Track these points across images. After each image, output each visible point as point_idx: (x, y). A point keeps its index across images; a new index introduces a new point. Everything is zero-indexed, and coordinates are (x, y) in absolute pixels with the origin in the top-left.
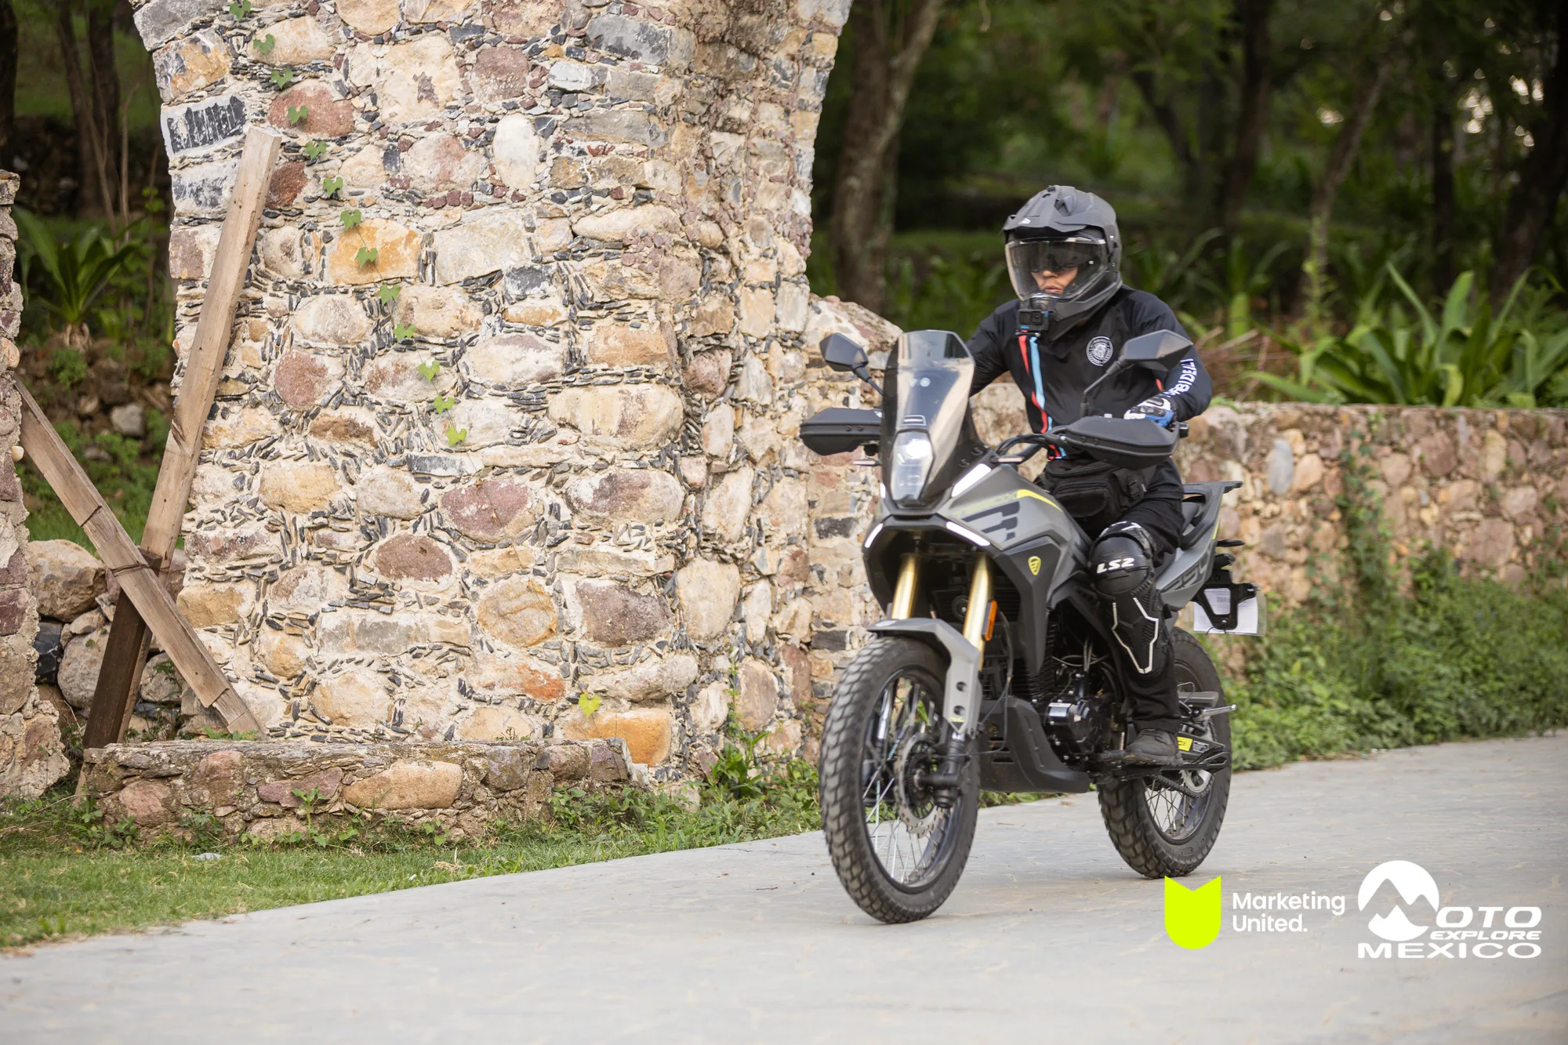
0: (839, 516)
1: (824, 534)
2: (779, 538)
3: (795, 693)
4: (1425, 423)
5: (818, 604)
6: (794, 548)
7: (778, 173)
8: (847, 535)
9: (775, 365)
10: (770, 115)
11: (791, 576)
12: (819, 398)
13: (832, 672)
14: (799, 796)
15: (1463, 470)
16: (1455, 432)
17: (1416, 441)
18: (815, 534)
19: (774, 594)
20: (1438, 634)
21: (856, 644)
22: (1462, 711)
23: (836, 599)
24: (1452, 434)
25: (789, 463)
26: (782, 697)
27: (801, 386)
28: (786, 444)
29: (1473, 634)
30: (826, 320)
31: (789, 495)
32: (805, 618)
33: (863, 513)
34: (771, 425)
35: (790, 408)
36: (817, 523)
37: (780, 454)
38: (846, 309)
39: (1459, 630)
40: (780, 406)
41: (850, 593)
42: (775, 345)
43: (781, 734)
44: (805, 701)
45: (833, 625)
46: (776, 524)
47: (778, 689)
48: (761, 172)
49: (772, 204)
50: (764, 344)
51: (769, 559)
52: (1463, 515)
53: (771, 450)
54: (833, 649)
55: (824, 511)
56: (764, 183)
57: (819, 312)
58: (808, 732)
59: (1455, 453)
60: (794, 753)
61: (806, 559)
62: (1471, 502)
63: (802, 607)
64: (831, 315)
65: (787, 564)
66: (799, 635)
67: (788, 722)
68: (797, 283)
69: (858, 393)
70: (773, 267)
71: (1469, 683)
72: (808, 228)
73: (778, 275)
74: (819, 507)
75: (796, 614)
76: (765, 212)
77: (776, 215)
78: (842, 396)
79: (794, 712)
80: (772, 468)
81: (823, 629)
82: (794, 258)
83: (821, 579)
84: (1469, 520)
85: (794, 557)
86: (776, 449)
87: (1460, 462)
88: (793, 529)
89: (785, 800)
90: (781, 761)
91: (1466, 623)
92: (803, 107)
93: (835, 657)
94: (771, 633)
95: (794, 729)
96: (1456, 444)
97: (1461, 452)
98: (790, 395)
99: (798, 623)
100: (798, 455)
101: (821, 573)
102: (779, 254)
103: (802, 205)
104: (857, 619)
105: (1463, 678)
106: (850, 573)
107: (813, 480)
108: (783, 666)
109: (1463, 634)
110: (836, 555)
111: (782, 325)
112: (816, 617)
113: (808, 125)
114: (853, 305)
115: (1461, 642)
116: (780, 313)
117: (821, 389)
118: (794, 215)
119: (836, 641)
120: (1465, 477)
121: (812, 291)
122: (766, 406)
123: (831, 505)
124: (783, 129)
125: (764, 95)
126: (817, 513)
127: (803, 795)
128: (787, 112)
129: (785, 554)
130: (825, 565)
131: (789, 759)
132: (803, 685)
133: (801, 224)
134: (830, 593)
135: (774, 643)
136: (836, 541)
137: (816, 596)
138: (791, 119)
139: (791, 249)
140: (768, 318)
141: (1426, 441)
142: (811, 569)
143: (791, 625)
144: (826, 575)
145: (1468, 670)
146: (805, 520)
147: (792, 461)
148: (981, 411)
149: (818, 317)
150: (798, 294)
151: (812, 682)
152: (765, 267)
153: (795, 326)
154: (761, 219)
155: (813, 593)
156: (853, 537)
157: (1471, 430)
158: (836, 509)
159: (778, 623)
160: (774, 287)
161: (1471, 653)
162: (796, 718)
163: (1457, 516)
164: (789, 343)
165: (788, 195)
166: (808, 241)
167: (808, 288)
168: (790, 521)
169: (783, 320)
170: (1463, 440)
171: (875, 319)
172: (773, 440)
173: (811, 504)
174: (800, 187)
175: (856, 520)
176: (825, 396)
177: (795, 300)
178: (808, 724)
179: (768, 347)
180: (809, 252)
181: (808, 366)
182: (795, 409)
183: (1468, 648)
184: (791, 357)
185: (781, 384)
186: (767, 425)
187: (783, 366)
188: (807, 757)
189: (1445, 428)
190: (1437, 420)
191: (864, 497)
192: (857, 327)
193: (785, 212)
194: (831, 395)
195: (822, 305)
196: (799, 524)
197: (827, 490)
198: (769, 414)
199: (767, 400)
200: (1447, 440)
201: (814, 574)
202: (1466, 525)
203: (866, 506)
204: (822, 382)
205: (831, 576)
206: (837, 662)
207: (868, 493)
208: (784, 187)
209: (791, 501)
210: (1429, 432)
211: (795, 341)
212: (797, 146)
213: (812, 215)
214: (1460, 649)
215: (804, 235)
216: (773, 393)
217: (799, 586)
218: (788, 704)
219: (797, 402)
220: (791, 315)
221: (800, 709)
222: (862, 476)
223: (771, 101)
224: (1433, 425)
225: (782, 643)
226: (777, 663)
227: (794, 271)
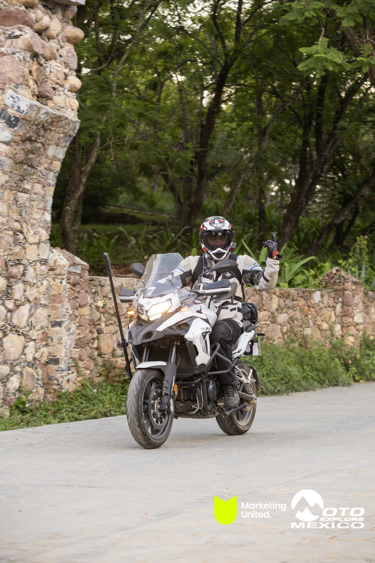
0: (58, 320)
1: (53, 326)
2: (38, 327)
3: (42, 379)
4: (252, 292)
5: (51, 349)
6: (43, 331)
7: (41, 206)
8: (61, 327)
9: (38, 270)
10: (38, 188)
11: (42, 340)
12: (52, 281)
13: (55, 372)
14: (43, 413)
15: (264, 308)
16: (262, 295)
17: (249, 298)
18: (50, 326)
19: (36, 346)
20: (255, 361)
21: (63, 362)
22: (262, 387)
23: (57, 348)
24: (261, 296)
25: (42, 302)
26: (38, 380)
27: (46, 277)
28: (41, 296)
29: (266, 362)
30: (55, 255)
31: (42, 313)
32: (46, 354)
33: (66, 319)
34: (36, 290)
35: (42, 284)
36: (51, 322)
37: (39, 299)
38: (62, 252)
39: (262, 360)
40: (39, 284)
41: (61, 346)
42: (38, 263)
43: (37, 392)
44: (46, 381)
45: (55, 356)
46: (37, 323)
47: (36, 377)
48: (35, 206)
49: (38, 217)
50: (34, 263)
51: (34, 334)
52: (264, 323)
53: (36, 298)
54: (55, 364)
55: (53, 319)
56: (35, 210)
57: (53, 253)
58: (47, 392)
59: (262, 302)
60: (42, 398)
61: (47, 334)
62: (267, 318)
63: (45, 350)
64: (57, 254)
65: (40, 336)
66: (44, 359)
67: (40, 388)
68: (46, 243)
69: (65, 279)
70: (38, 237)
71: (265, 377)
72: (50, 225)
73: (40, 239)
74: (52, 317)
75: (43, 353)
76: (36, 219)
77: (39, 220)
78: (60, 281)
79: (42, 385)
80: (36, 304)
81: (52, 357)
82: (45, 235)
83: (52, 341)
84: (266, 324)
85: (43, 333)
86: (38, 297)
87: (263, 305)
88: (43, 324)
89: (38, 414)
90: (37, 401)
91: (264, 358)
92: (49, 185)
93: (56, 367)
94: (35, 359)
95: (42, 391)
96: (262, 299)
97: (264, 302)
98: (43, 280)
99: (44, 355)
100: (45, 300)
101: (52, 339)
102: (40, 233)
103: (48, 217)
104: (63, 354)
105: (263, 376)
106: (61, 339)
107: (50, 309)
108: (38, 370)
109: (263, 361)
110: (57, 333)
111: (40, 257)
112: (50, 354)
113: (51, 191)
114: (64, 251)
115: (263, 364)
116: (40, 253)
117: (53, 278)
118: (45, 221)
119: (56, 361)
120: (265, 310)
121: (51, 246)
122: (34, 284)
123: (56, 317)
124: (42, 192)
125: (36, 181)
126: (51, 319)
127: (44, 413)
128: (44, 187)
129: (40, 332)
130: (53, 337)
131: (40, 400)
132: (45, 376)
133: (48, 223)
134: (54, 345)
135: (35, 362)
136: (57, 328)
137: (50, 347)
138: (45, 189)
139: (44, 232)
140: (36, 254)
141: (252, 298)
142: (49, 337)
143: (41, 356)
144: (53, 340)
145: (265, 373)
146: (47, 321)
147: (43, 302)
148: (106, 286)
149: (52, 254)
150: (46, 247)
151: (48, 375)
152: (35, 237)
153: (45, 257)
154: (34, 221)
155: (49, 346)
156: (63, 327)
157: (267, 295)
158: (57, 318)
159: (37, 355)
160: (38, 244)
161: (266, 368)
162: (43, 387)
163: (262, 323)
164: (43, 263)
165: (43, 214)
166: (50, 229)
167: (49, 245)
168: (41, 322)
169: (41, 255)
170: (264, 298)
171: (72, 255)
172: (37, 295)
173: (49, 316)
174: (48, 212)
175: (64, 322)
176: (54, 280)
177: (45, 249)
178: (46, 389)
179: (36, 264)
180: (50, 233)
181: (49, 270)
182: (44, 285)
183: (265, 366)
184: (43, 267)
185: (40, 276)
186: (35, 290)
187: (40, 270)
188: (46, 400)
189: (258, 294)
190: (256, 291)
191: (67, 314)
192: (66, 258)
193: (43, 220)
194: (56, 280)
195: (54, 250)
196: (45, 323)
197: (55, 312)
198: (36, 286)
199: (35, 282)
200: (259, 298)
201: (49, 339)
202: (265, 326)
203: (67, 317)
204: (53, 276)
205: (55, 340)
206: (56, 369)
207: (68, 313)
208: (42, 211)
209: (42, 315)
210: (253, 295)
211: (44, 262)
212: (47, 198)
213: (52, 221)
214: (262, 366)
215: (48, 228)
216: (37, 279)
217: (44, 343)
218: (40, 382)
219: (45, 282)
220: (44, 253)
221: (44, 384)
222: (66, 307)
223: (38, 183)
224: (255, 293)
225: (38, 362)
226: (36, 369)
227: (45, 239)
